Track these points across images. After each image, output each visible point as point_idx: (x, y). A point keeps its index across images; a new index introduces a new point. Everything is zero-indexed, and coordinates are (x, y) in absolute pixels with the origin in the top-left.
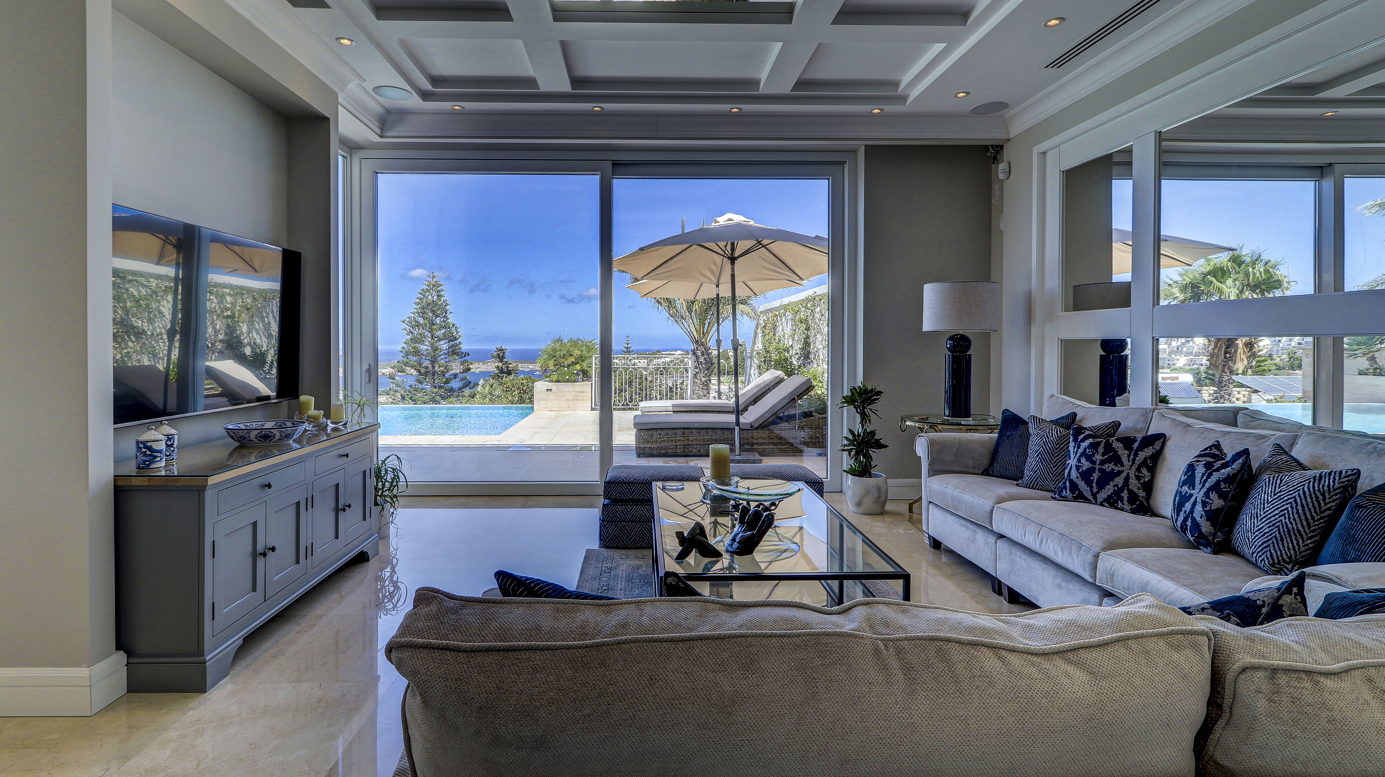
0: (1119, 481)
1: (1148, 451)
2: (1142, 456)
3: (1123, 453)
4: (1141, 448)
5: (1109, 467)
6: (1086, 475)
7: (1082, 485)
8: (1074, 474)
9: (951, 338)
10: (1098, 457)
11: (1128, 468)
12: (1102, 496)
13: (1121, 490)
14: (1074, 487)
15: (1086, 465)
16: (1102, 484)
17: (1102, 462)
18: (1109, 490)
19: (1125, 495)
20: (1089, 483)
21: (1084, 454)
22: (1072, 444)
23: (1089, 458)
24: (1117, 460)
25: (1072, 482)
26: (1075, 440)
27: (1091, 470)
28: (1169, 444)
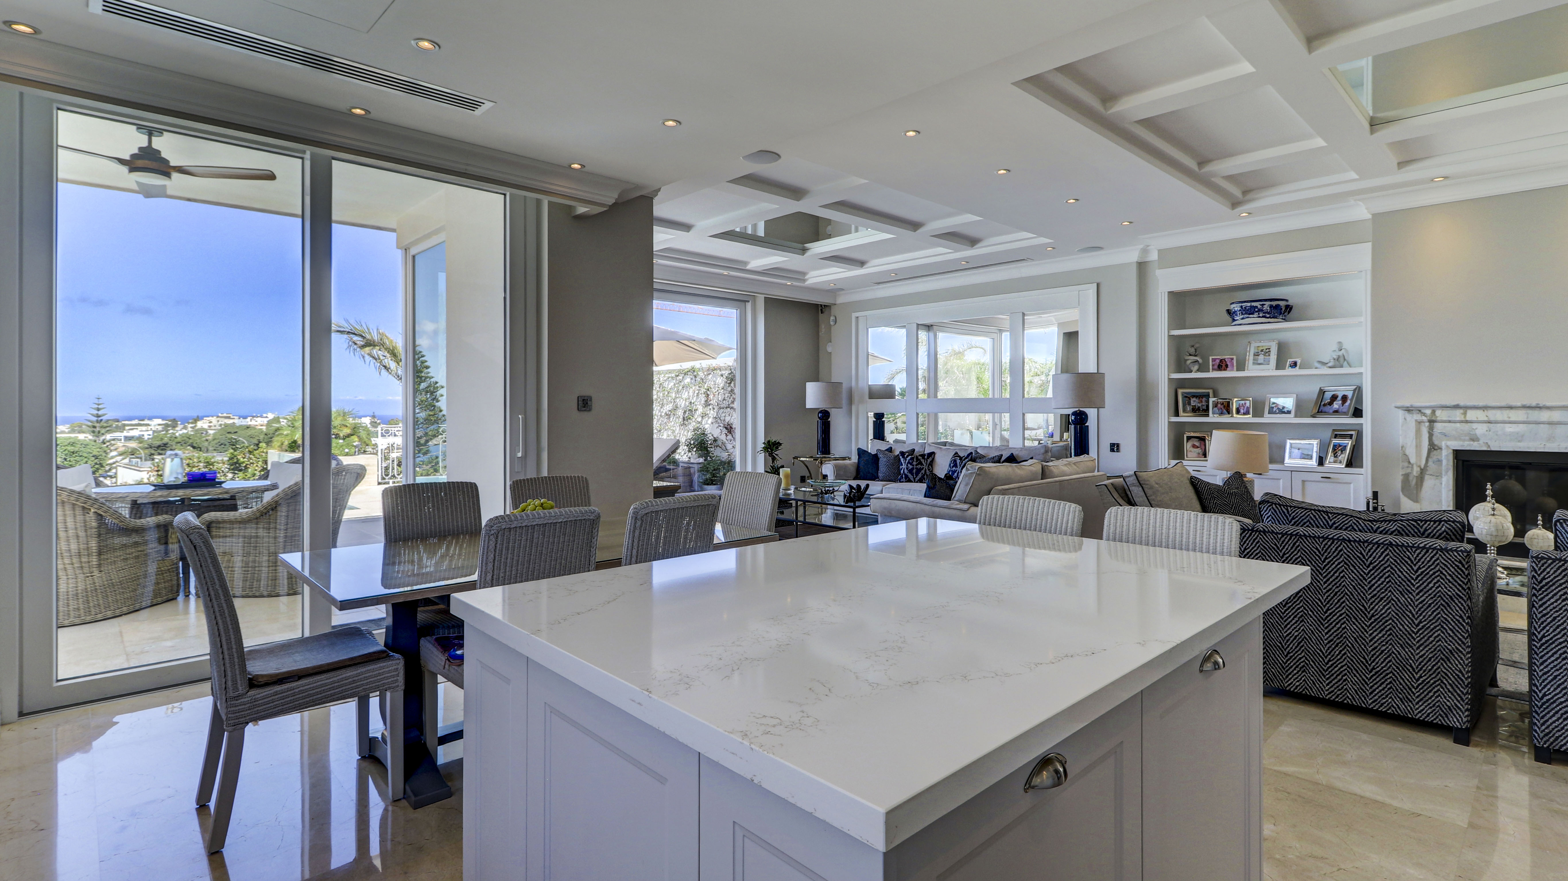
0: (923, 471)
1: (930, 459)
2: (929, 460)
3: (922, 460)
4: (928, 458)
5: (919, 466)
6: (911, 471)
7: (910, 475)
8: (906, 471)
9: (821, 412)
10: (915, 463)
11: (925, 467)
12: (918, 478)
13: (924, 475)
14: (906, 476)
15: (910, 467)
16: (917, 474)
17: (917, 465)
18: (920, 475)
19: (925, 477)
20: (912, 474)
21: (909, 462)
22: (902, 460)
23: (911, 464)
24: (921, 463)
25: (905, 475)
26: (903, 457)
27: (913, 469)
28: (937, 456)
